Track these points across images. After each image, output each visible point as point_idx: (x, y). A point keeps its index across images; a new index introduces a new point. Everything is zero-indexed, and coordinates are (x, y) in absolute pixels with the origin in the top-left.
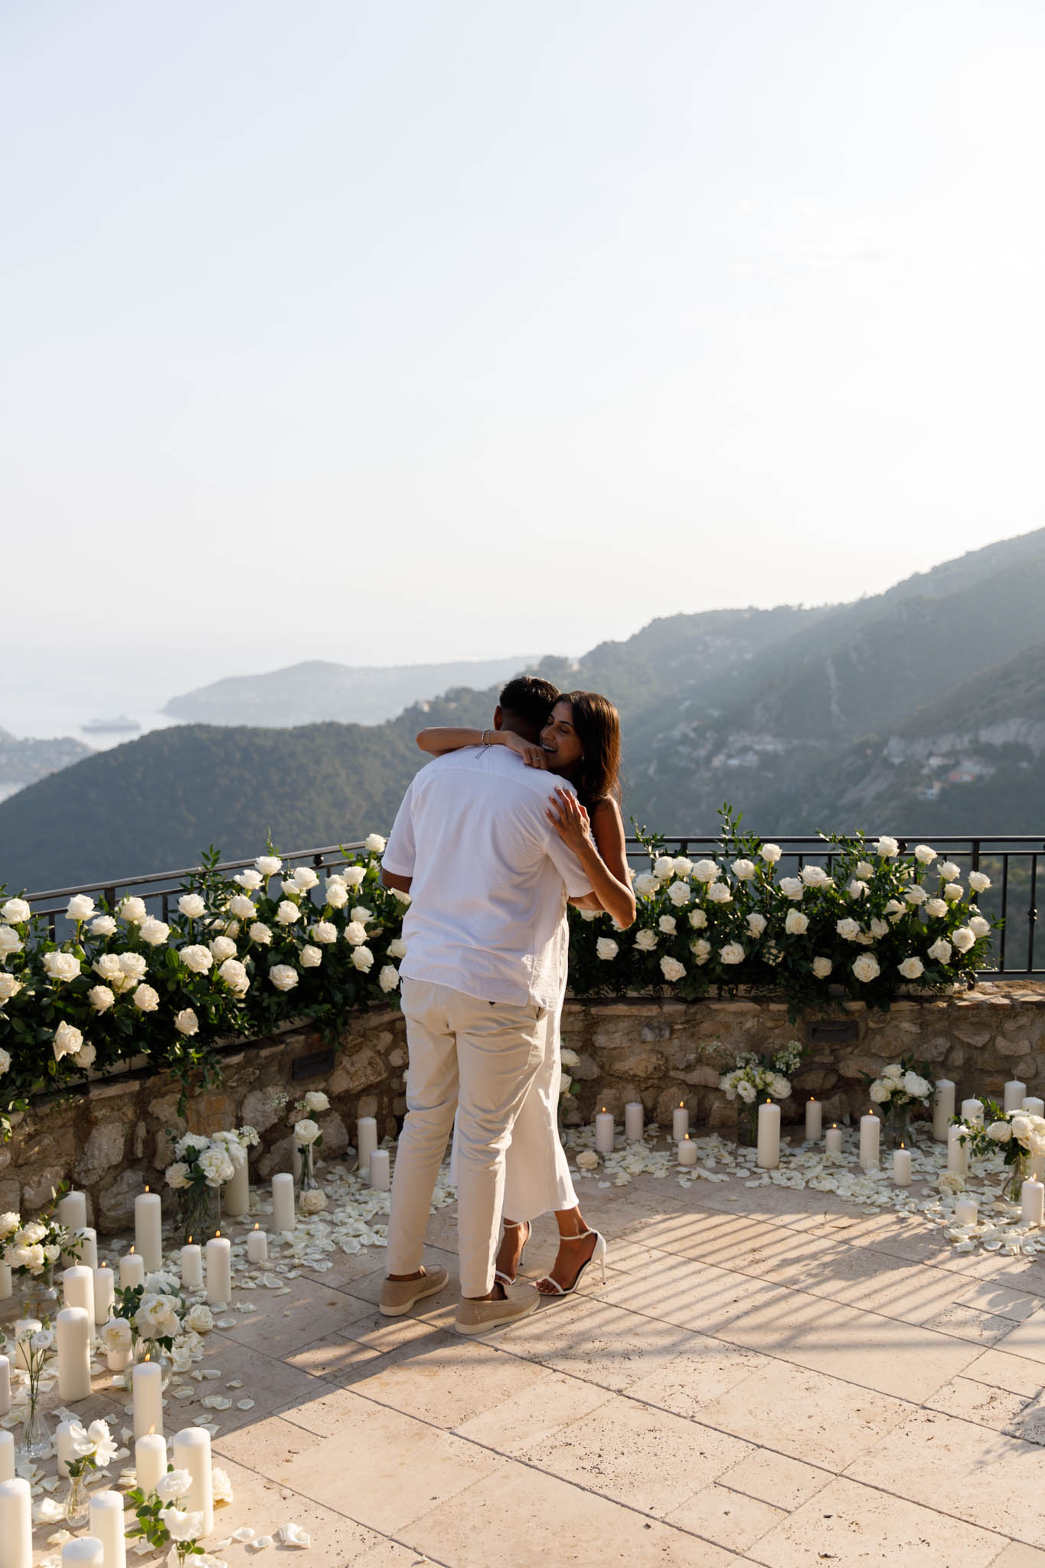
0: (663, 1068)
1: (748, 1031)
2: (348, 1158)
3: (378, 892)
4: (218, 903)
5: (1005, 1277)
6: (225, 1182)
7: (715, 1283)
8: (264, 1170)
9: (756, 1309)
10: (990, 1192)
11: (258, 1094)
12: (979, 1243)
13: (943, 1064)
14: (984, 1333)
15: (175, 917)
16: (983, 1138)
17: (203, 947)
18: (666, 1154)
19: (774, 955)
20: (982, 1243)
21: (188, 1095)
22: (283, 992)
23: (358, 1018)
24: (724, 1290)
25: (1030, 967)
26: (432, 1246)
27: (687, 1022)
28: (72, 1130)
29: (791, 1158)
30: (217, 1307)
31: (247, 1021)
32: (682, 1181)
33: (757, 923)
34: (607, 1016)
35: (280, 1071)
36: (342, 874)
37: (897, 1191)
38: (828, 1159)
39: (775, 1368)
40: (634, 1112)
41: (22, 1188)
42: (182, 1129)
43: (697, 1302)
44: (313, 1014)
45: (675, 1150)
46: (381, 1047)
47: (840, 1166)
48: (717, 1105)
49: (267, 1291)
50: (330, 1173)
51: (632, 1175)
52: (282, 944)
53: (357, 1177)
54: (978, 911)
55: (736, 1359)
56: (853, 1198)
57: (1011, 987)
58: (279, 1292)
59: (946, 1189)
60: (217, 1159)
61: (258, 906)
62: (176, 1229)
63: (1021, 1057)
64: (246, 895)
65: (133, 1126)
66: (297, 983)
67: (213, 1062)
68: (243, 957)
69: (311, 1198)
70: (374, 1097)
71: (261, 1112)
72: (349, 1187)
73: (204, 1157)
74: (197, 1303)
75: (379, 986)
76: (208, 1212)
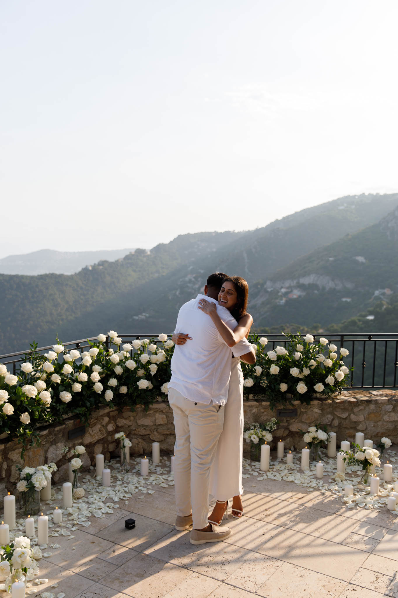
1: (254, 413)
2: (91, 471)
3: (102, 358)
4: (37, 365)
5: (370, 519)
6: (43, 488)
7: (253, 526)
8: (56, 479)
9: (272, 538)
10: (357, 480)
11: (54, 446)
12: (356, 504)
13: (330, 425)
14: (367, 546)
15: (19, 372)
16: (354, 459)
17: (33, 386)
19: (264, 383)
20: (357, 504)
21: (25, 449)
22: (65, 403)
23: (95, 412)
24: (258, 529)
25: (362, 386)
26: (132, 512)
29: (274, 467)
30: (42, 546)
31: (51, 417)
33: (259, 370)
35: (63, 436)
36: (89, 352)
37: (318, 481)
38: (288, 467)
39: (286, 566)
42: (22, 464)
43: (248, 535)
44: (78, 412)
46: (104, 423)
47: (294, 470)
49: (63, 537)
50: (84, 478)
52: (65, 382)
53: (96, 481)
54: (343, 364)
55: (270, 563)
56: (302, 484)
57: (355, 393)
58: (69, 538)
59: (338, 479)
60: (40, 478)
61: (55, 367)
62: (21, 508)
63: (360, 422)
64: (49, 362)
65: (1, 464)
66: (71, 399)
67: (36, 435)
68: (49, 389)
69: (79, 492)
70: (101, 444)
71: (55, 454)
72: (93, 485)
73: (34, 478)
74: (34, 545)
75: (104, 399)
76: (35, 501)
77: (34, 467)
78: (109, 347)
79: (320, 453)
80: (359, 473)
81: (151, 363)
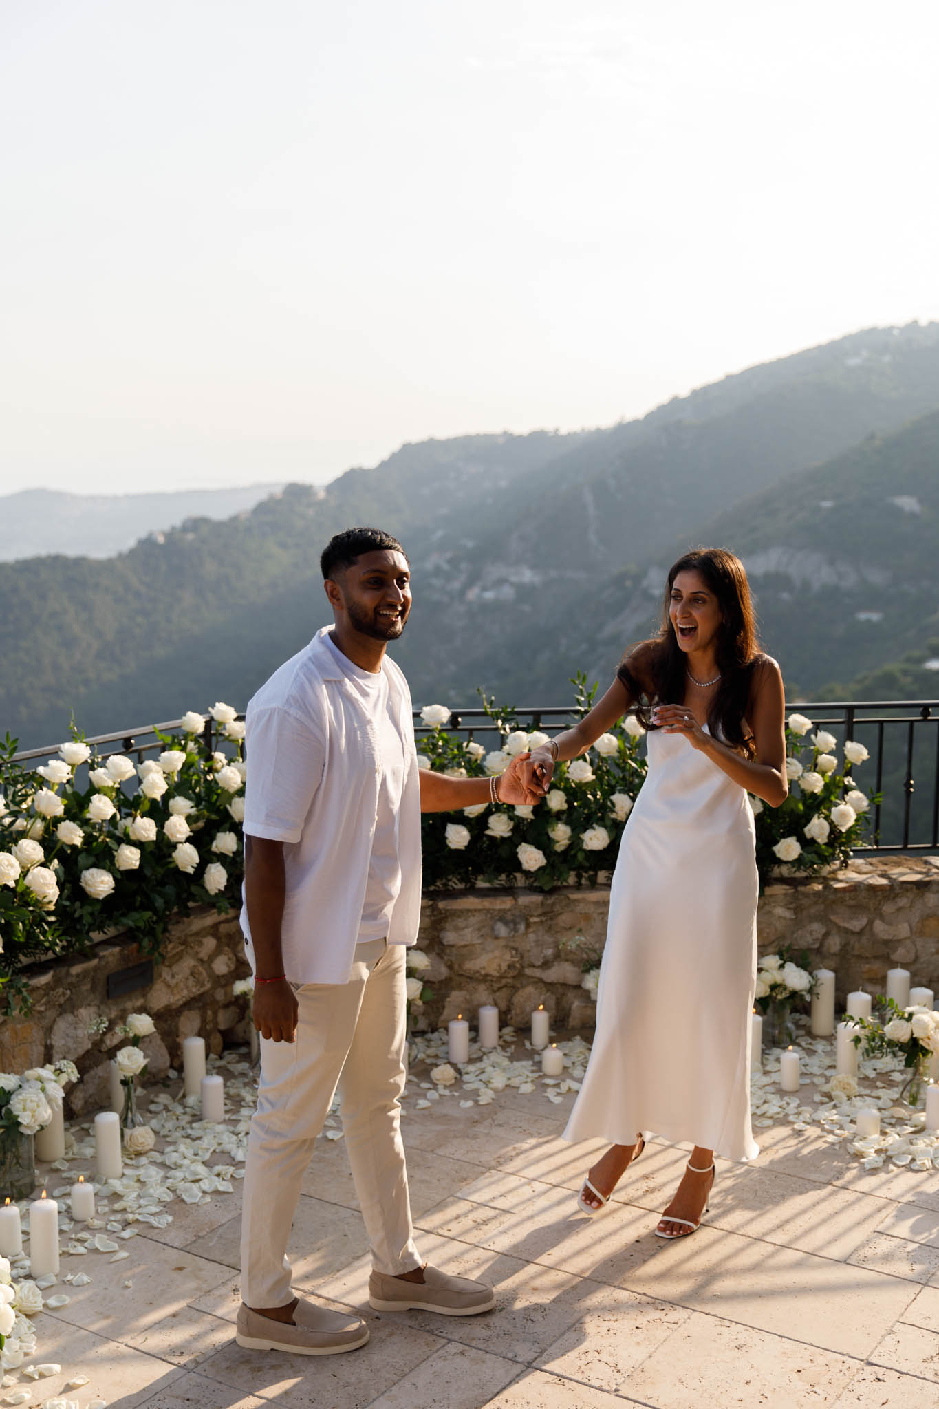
0: (518, 965)
2: (169, 1083)
3: (195, 777)
4: (18, 799)
5: (923, 1197)
6: (42, 1128)
8: (78, 1104)
10: (888, 1094)
11: (69, 1017)
12: (887, 1157)
13: (818, 951)
14: (915, 1266)
16: (882, 1038)
18: (527, 1064)
20: (889, 1158)
22: (97, 900)
23: (178, 922)
24: (622, 1228)
25: (906, 843)
27: (544, 914)
30: (43, 1280)
31: (58, 937)
32: (551, 1093)
33: (622, 804)
34: (455, 910)
35: (93, 989)
36: (158, 760)
37: (786, 1099)
39: (695, 1322)
40: (489, 1016)
43: (595, 1243)
44: (131, 924)
45: (537, 1058)
46: (204, 954)
48: (576, 1004)
49: (100, 1256)
50: (153, 1102)
51: (495, 1090)
52: (94, 844)
53: (185, 1107)
54: (854, 784)
55: (654, 1315)
57: (886, 864)
58: (115, 1258)
59: (839, 1094)
60: (32, 1101)
61: (66, 802)
63: (899, 941)
64: (50, 788)
66: (113, 889)
67: (19, 985)
68: (51, 861)
69: (139, 1137)
70: (197, 1011)
71: (72, 1037)
72: (178, 1119)
73: (16, 1100)
74: (20, 1277)
75: (203, 887)
76: (20, 1161)
77: (16, 1073)
78: (213, 748)
79: (790, 1025)
80: (897, 1077)
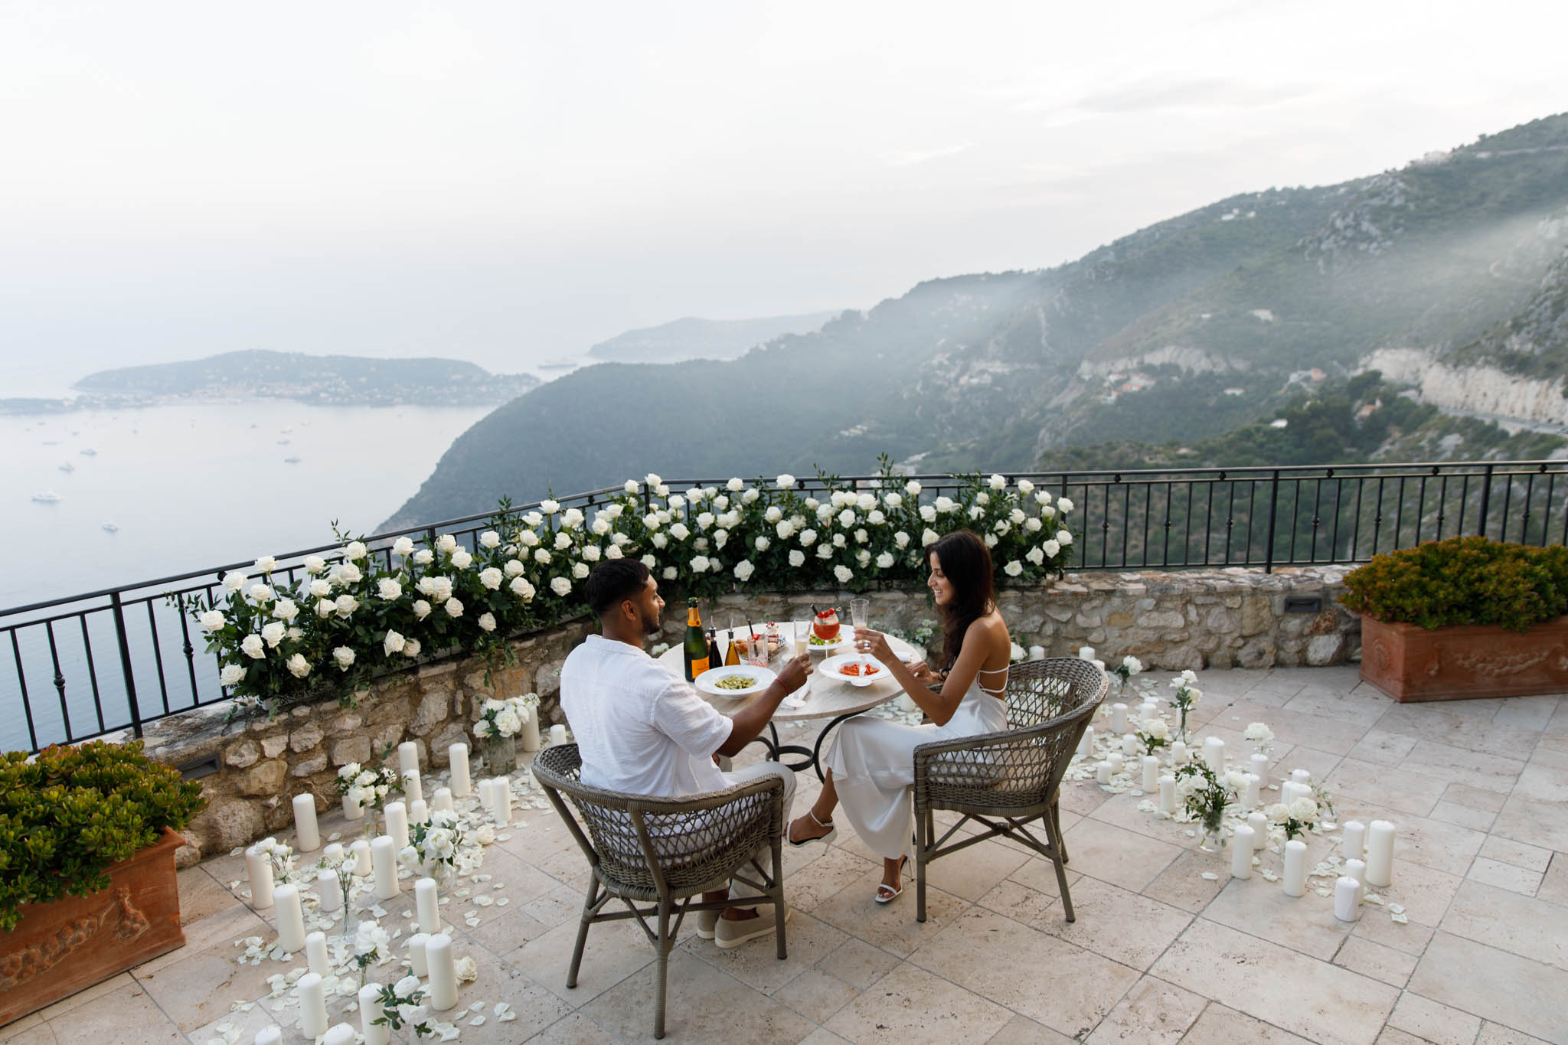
1: (900, 612)
4: (510, 535)
13: (1038, 633)
15: (477, 547)
17: (498, 569)
19: (912, 560)
21: (492, 670)
22: (562, 596)
25: (1104, 564)
28: (407, 699)
31: (534, 617)
33: (902, 538)
36: (603, 511)
41: (371, 740)
52: (559, 562)
54: (1065, 526)
57: (1093, 578)
60: (508, 716)
61: (541, 536)
63: (1094, 628)
64: (530, 529)
65: (453, 693)
66: (571, 589)
67: (509, 647)
68: (529, 574)
73: (500, 716)
76: (506, 752)
78: (648, 501)
81: (718, 528)
